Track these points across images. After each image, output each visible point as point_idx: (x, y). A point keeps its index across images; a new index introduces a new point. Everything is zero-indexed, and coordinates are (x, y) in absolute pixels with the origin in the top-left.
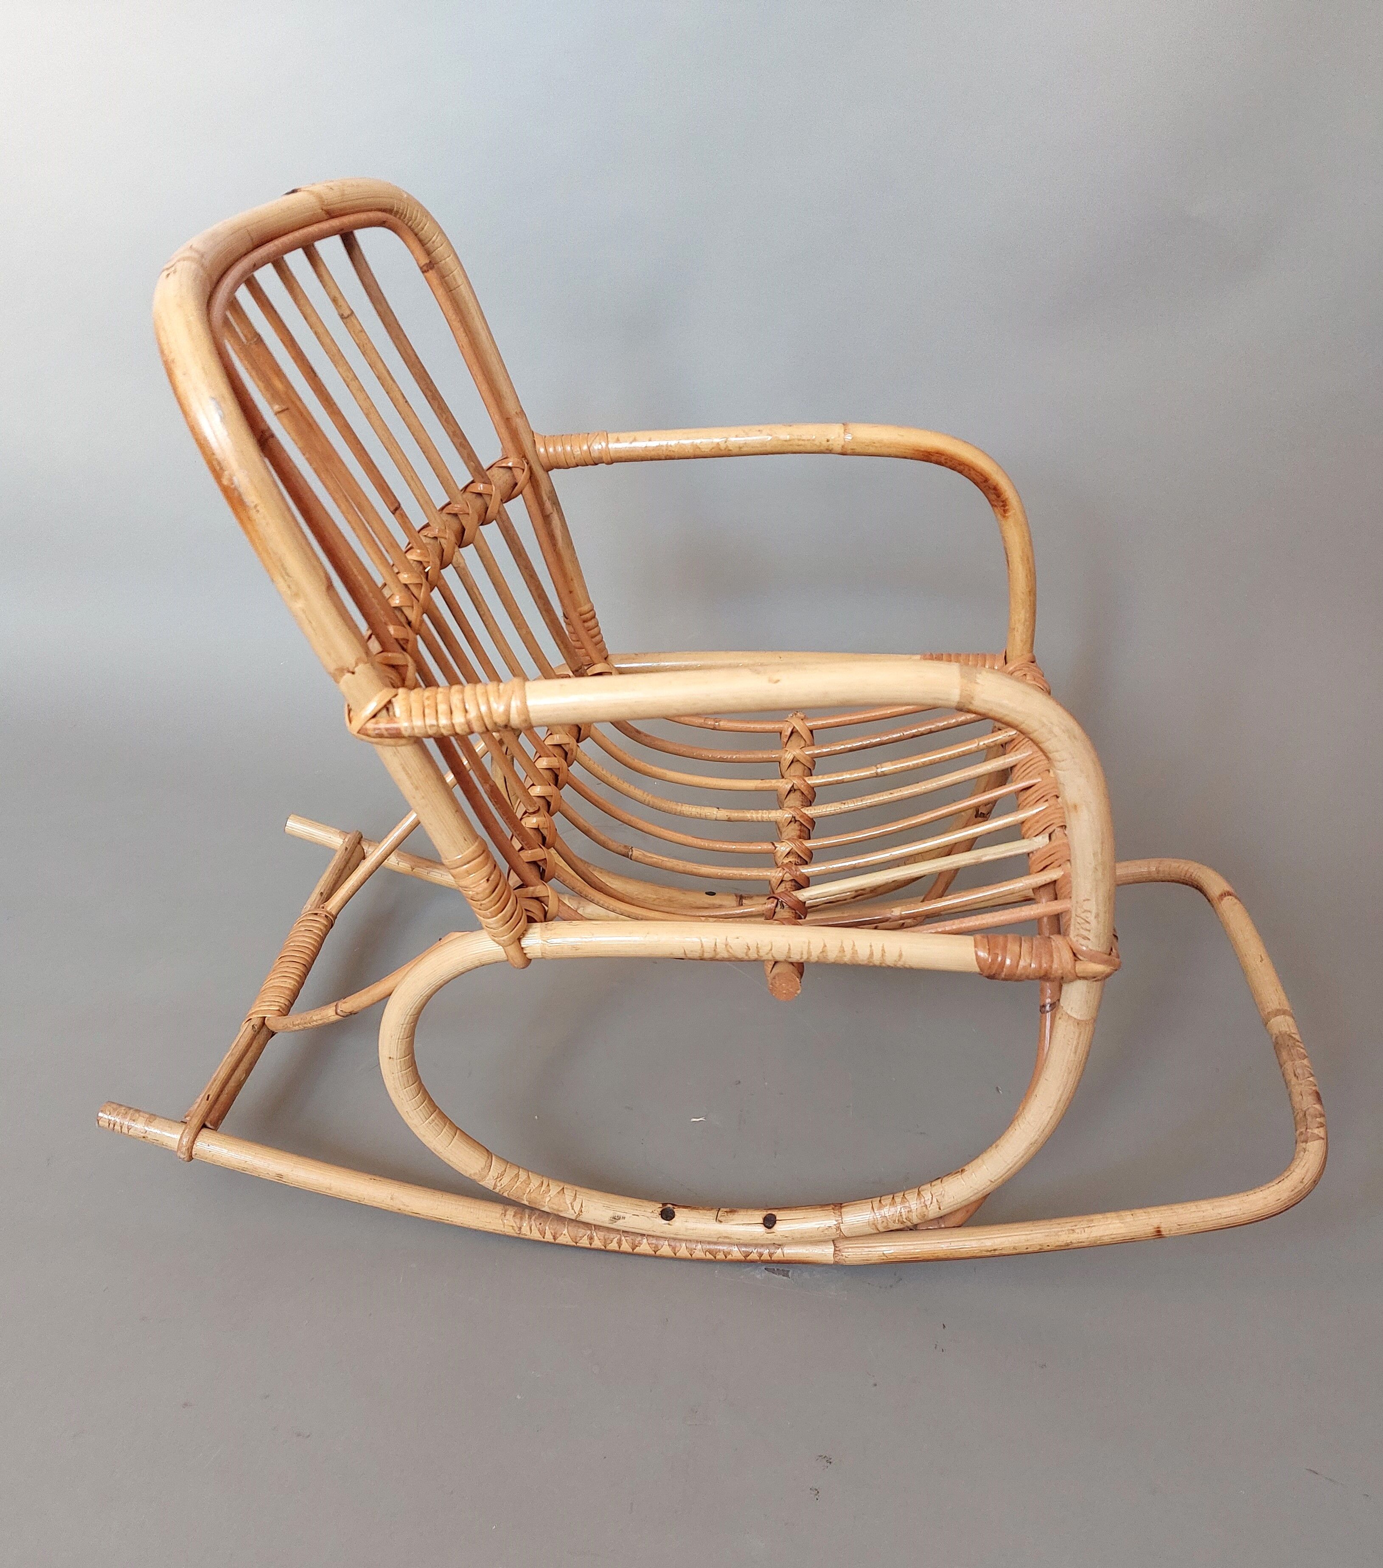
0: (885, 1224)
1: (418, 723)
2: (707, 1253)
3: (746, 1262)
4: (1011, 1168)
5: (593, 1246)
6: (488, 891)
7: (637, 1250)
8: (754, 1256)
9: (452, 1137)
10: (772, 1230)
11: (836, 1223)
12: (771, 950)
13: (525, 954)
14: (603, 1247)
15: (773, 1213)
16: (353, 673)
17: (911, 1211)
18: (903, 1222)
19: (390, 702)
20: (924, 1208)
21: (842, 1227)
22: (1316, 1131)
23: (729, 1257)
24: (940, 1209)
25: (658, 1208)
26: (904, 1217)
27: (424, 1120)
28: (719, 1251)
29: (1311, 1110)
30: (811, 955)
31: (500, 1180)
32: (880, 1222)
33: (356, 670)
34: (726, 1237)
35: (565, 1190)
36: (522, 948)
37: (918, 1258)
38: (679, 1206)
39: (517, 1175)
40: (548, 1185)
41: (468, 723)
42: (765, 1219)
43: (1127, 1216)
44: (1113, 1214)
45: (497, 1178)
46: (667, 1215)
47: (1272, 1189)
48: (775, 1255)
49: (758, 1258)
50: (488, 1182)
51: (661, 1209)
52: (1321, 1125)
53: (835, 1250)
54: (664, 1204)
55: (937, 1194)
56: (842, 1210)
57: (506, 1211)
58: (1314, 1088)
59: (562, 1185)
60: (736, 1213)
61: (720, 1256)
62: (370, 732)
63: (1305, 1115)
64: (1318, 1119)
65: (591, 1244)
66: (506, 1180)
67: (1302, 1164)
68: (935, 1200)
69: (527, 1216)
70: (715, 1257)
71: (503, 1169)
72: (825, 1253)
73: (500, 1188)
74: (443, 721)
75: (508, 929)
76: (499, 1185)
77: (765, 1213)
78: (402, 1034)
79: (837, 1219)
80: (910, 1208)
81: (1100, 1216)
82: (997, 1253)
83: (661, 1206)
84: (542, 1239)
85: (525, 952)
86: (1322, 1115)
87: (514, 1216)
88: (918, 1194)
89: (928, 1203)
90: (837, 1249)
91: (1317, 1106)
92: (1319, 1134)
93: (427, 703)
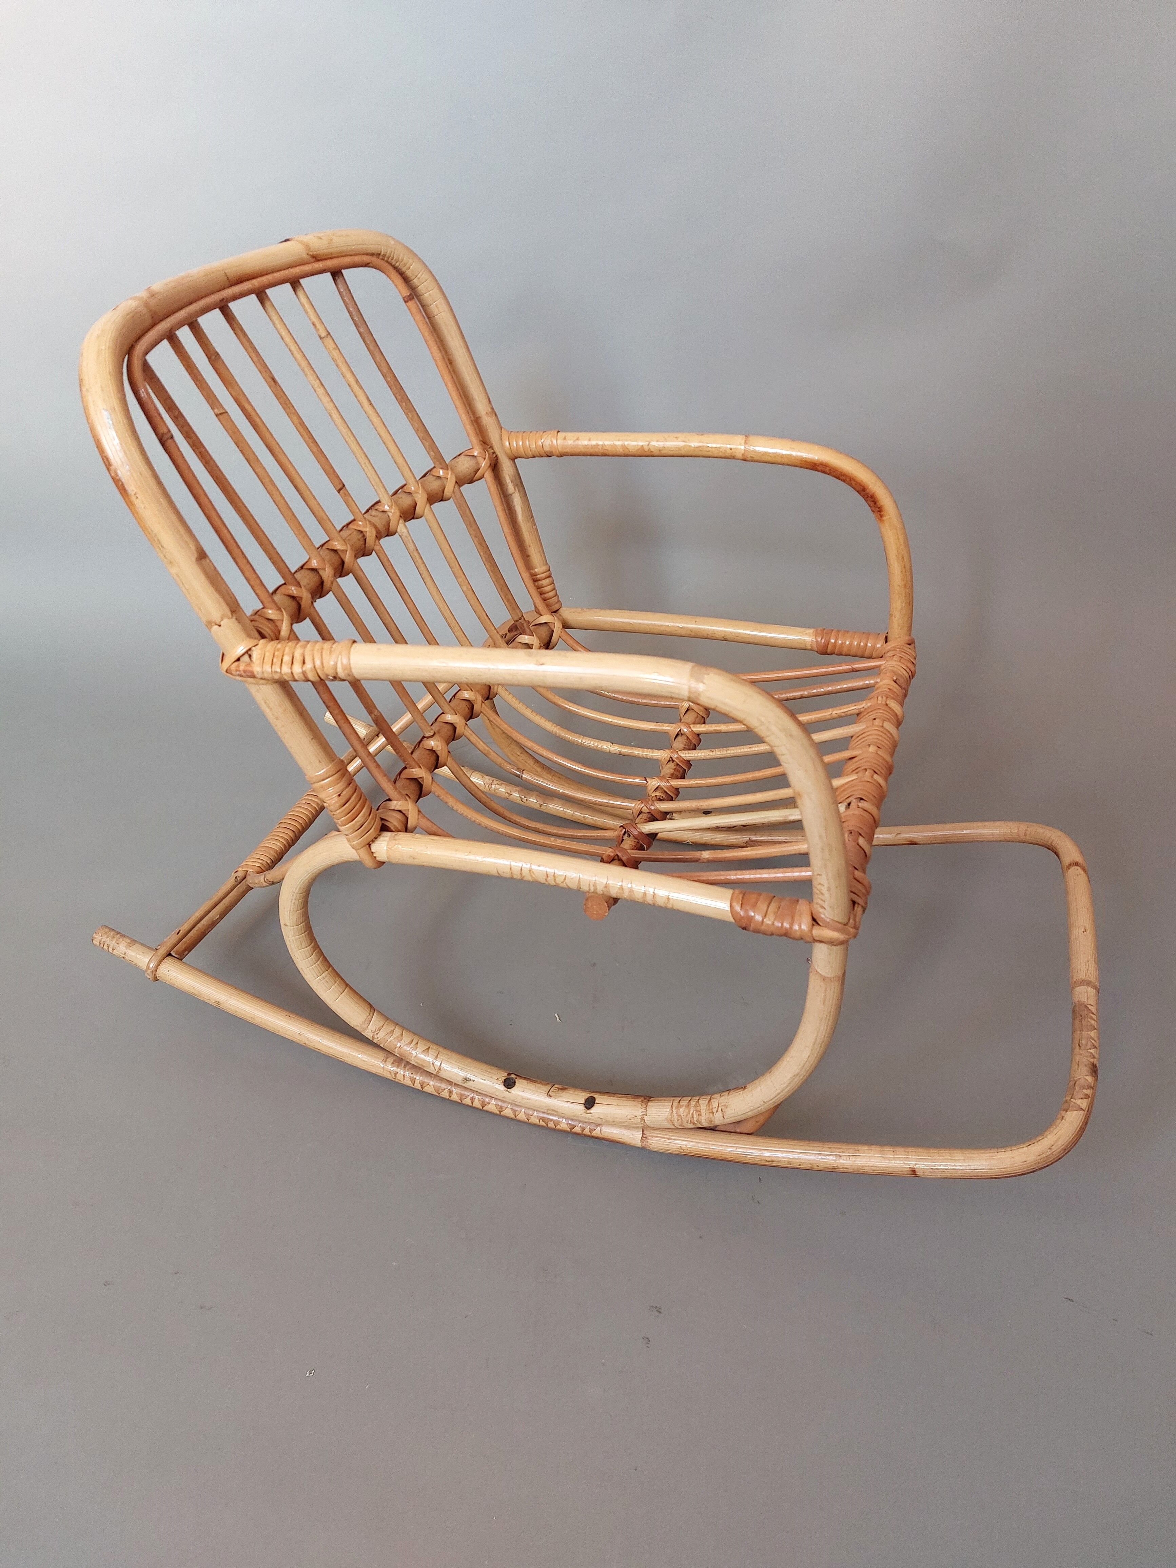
0: (680, 1122)
1: (267, 668)
2: (541, 1121)
3: (570, 1133)
4: (779, 1094)
5: (451, 1099)
6: (338, 805)
7: (486, 1108)
8: (577, 1130)
9: (340, 994)
10: (588, 1111)
11: (641, 1114)
12: (565, 879)
13: (375, 857)
14: (460, 1101)
15: (595, 1096)
16: (220, 626)
17: (701, 1115)
18: (694, 1124)
19: (250, 649)
20: (711, 1114)
21: (646, 1118)
22: (1079, 1102)
23: (558, 1127)
24: (724, 1117)
25: (503, 1075)
26: (695, 1119)
27: (316, 977)
28: (551, 1120)
29: (1082, 1081)
30: (597, 889)
31: (377, 1034)
32: (676, 1120)
33: (222, 623)
34: (553, 1110)
35: (430, 1049)
36: (372, 853)
37: (709, 1156)
38: (521, 1077)
39: (393, 1031)
40: (417, 1043)
41: (304, 673)
42: (586, 1100)
43: (889, 1152)
44: (878, 1148)
45: (375, 1032)
46: (509, 1084)
47: (1020, 1150)
48: (594, 1132)
49: (581, 1132)
50: (368, 1034)
51: (505, 1078)
52: (1087, 1097)
53: (643, 1137)
54: (509, 1074)
55: (722, 1104)
56: (649, 1104)
57: (387, 1058)
58: (1092, 1060)
59: (429, 1044)
60: (565, 1091)
61: (551, 1125)
62: (234, 673)
63: (1075, 1084)
64: (1084, 1091)
65: (450, 1097)
66: (381, 1035)
67: (1055, 1131)
68: (720, 1109)
69: (403, 1065)
70: (547, 1125)
71: (381, 1025)
72: (634, 1137)
73: (377, 1040)
74: (286, 669)
75: (357, 836)
76: (376, 1037)
77: (588, 1095)
78: (292, 907)
79: (643, 1110)
80: (700, 1112)
81: (866, 1148)
82: (774, 1164)
83: (506, 1074)
84: (412, 1086)
85: (374, 855)
86: (1090, 1087)
87: (393, 1063)
88: (709, 1102)
89: (715, 1110)
90: (644, 1136)
91: (1090, 1079)
92: (1081, 1105)
93: (276, 653)
